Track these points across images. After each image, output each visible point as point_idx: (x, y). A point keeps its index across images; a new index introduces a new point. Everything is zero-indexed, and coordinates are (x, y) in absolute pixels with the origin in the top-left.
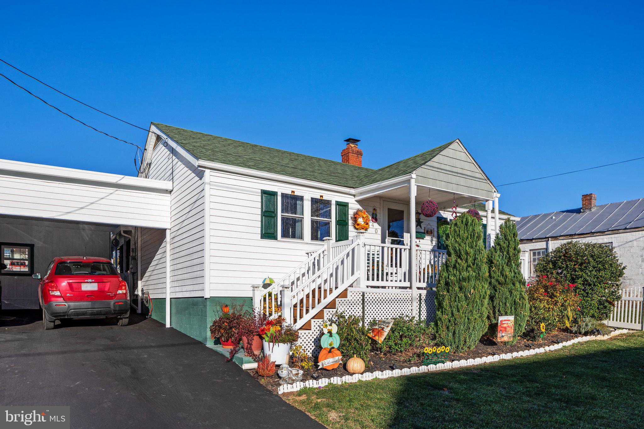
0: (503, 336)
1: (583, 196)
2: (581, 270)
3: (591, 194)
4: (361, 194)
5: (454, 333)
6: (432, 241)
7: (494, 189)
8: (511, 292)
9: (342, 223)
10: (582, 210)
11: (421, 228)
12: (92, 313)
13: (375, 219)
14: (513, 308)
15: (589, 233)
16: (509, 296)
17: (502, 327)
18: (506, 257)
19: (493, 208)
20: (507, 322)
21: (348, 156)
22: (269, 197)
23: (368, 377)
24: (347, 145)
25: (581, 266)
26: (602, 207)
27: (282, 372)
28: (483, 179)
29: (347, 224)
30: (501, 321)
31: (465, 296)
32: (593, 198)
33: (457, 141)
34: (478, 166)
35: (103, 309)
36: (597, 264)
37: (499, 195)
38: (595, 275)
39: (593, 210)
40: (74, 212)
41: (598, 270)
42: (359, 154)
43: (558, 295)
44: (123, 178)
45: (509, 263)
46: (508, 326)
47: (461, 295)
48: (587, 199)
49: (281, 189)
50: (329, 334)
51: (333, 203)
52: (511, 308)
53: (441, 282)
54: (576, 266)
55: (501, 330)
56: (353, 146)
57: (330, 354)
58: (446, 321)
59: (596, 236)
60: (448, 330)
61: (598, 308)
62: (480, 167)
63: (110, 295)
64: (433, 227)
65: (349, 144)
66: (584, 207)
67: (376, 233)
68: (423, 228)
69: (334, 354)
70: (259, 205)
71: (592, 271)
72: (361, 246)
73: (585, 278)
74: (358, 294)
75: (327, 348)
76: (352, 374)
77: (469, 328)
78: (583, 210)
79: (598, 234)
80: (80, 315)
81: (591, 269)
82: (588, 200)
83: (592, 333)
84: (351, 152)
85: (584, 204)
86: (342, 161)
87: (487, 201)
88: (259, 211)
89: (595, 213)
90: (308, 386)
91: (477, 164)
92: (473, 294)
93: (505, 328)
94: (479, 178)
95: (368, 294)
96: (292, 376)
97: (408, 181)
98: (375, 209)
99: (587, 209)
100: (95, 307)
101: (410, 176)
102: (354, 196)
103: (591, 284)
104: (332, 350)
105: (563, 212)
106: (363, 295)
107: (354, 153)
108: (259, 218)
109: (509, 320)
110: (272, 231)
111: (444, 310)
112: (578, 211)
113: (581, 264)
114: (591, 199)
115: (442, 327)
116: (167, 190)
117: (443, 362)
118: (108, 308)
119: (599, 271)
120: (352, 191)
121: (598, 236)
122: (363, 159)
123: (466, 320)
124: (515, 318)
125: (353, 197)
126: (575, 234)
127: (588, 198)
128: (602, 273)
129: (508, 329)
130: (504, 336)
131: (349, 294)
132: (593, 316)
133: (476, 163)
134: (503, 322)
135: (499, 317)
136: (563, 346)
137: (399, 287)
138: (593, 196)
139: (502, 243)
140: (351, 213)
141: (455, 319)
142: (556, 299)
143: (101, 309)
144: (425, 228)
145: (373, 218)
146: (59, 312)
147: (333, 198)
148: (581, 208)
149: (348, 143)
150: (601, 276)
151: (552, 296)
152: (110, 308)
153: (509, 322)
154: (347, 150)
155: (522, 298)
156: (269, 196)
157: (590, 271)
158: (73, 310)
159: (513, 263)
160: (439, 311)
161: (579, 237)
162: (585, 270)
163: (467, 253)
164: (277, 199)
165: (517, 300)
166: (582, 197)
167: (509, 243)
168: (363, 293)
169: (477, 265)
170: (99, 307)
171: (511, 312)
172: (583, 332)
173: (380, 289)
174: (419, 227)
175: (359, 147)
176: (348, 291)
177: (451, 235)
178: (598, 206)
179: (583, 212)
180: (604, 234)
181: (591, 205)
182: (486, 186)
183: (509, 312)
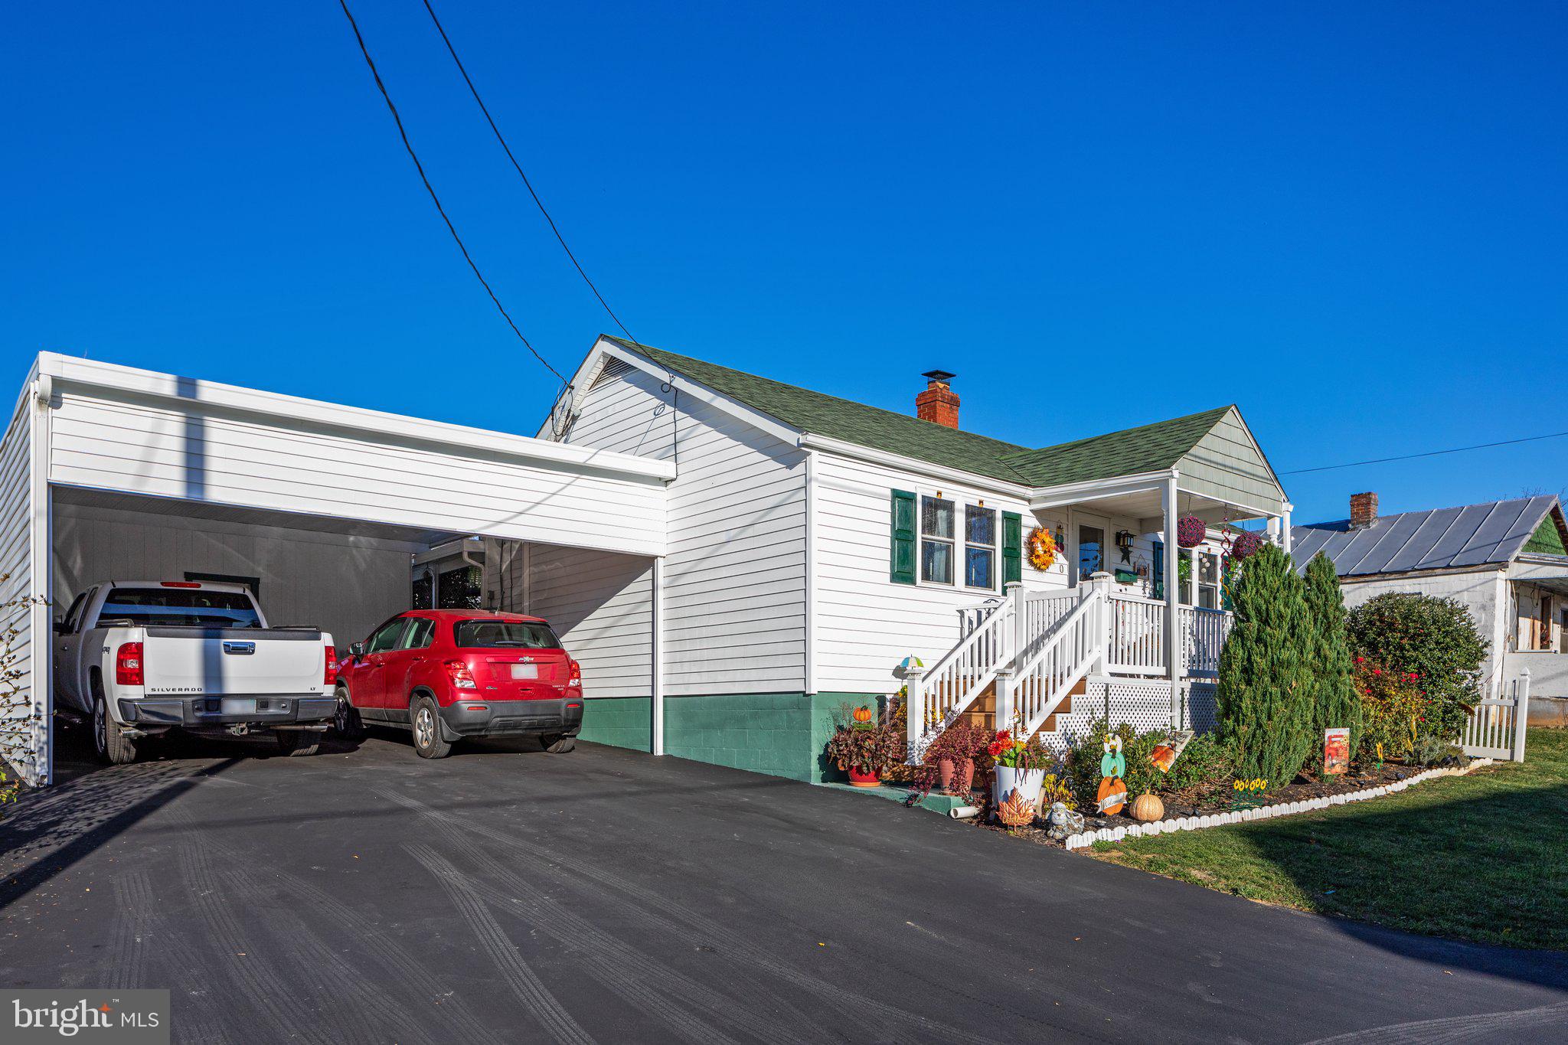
0: (1333, 765)
1: (1352, 496)
2: (1415, 649)
3: (1370, 493)
4: (1046, 498)
5: (1260, 760)
6: (1144, 589)
7: (1284, 497)
8: (1336, 689)
9: (1011, 554)
10: (1350, 526)
11: (1129, 563)
12: (530, 724)
13: (1060, 546)
14: (1339, 715)
15: (1375, 574)
16: (1332, 694)
17: (1331, 748)
18: (1322, 622)
19: (1281, 530)
20: (1339, 739)
21: (935, 407)
22: (904, 503)
23: (1172, 826)
24: (929, 383)
25: (1414, 641)
26: (1390, 520)
27: (1059, 815)
28: (1267, 479)
29: (1018, 556)
30: (1330, 737)
31: (1281, 692)
32: (1372, 502)
33: (1233, 408)
34: (1262, 453)
35: (548, 717)
36: (1444, 637)
37: (1291, 508)
38: (1439, 658)
39: (1373, 526)
40: (510, 522)
41: (1443, 648)
42: (954, 402)
43: (1394, 693)
44: (595, 454)
45: (1327, 634)
46: (1341, 747)
47: (1274, 690)
48: (1362, 502)
49: (922, 488)
50: (1111, 754)
51: (999, 515)
52: (1336, 714)
53: (1234, 666)
54: (1405, 641)
55: (1330, 754)
56: (941, 386)
57: (1112, 788)
58: (1247, 736)
59: (1389, 580)
60: (1250, 753)
61: (1443, 720)
62: (1264, 456)
63: (557, 688)
64: (1148, 562)
65: (934, 382)
66: (1355, 519)
67: (1062, 572)
68: (1132, 564)
69: (1118, 789)
70: (888, 519)
71: (1435, 649)
72: (1103, 600)
73: (1420, 663)
74: (1100, 686)
75: (1109, 777)
76: (1140, 823)
77: (1288, 749)
78: (1353, 525)
79: (1393, 577)
80: (509, 730)
81: (1431, 647)
82: (1362, 505)
83: (1444, 763)
84: (940, 399)
85: (1355, 513)
86: (919, 416)
87: (1270, 517)
88: (887, 530)
89: (1378, 533)
90: (1100, 838)
91: (1261, 450)
92: (1295, 688)
93: (1336, 750)
94: (1262, 478)
95: (1113, 686)
96: (1073, 823)
97: (1165, 483)
98: (1059, 527)
99: (1362, 523)
100: (536, 713)
101: (1170, 474)
102: (1029, 501)
103: (1433, 674)
104: (1116, 781)
105: (1310, 527)
106: (1107, 690)
107: (946, 401)
108: (887, 543)
109: (1341, 736)
110: (907, 569)
111: (1241, 717)
112: (1342, 527)
113: (1412, 638)
114: (1369, 503)
115: (1238, 748)
116: (660, 479)
117: (1251, 809)
118: (556, 715)
119: (1446, 649)
120: (1029, 492)
121: (1393, 579)
122: (960, 413)
123: (1284, 734)
124: (1352, 732)
125: (1026, 503)
126: (1348, 574)
127: (1364, 501)
128: (1453, 654)
129: (1341, 751)
130: (1336, 766)
131: (1089, 687)
132: (1434, 733)
133: (1259, 448)
134: (1333, 739)
135: (1327, 730)
136: (1409, 785)
137: (1145, 675)
138: (1373, 497)
139: (1313, 598)
140: (1025, 533)
141: (1265, 733)
142: (1389, 700)
143: (543, 717)
144: (1135, 563)
145: (1056, 543)
146: (474, 722)
147: (999, 505)
148: (1348, 521)
149: (932, 379)
150: (1451, 661)
151: (1382, 696)
152: (559, 715)
153: (1342, 740)
154: (931, 395)
155: (1353, 696)
156: (903, 500)
157: (1430, 650)
158: (499, 719)
159: (1333, 634)
160: (1228, 719)
161: (1355, 581)
162: (1421, 647)
163: (1281, 616)
164: (916, 508)
165: (1347, 700)
166: (1350, 499)
167: (1326, 598)
168: (1107, 685)
169: (1298, 637)
170: (543, 713)
171: (1336, 722)
172: (1426, 762)
173: (1128, 679)
174: (1125, 561)
175: (952, 388)
176: (1088, 682)
177: (1249, 582)
178: (1381, 518)
179: (1353, 529)
180: (1404, 576)
181: (1369, 515)
182: (1271, 490)
183: (1332, 721)
